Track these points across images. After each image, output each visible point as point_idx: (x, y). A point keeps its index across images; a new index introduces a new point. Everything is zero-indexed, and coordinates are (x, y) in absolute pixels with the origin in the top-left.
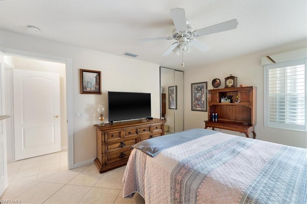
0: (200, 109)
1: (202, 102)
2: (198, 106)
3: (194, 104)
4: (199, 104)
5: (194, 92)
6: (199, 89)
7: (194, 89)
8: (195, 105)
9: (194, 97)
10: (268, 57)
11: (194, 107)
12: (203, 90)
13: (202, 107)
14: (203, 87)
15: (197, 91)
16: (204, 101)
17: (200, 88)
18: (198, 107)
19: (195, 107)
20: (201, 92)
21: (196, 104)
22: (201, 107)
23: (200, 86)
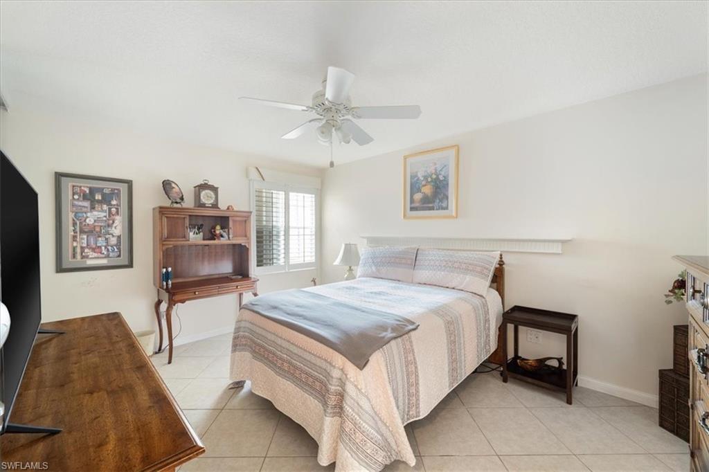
0: (104, 262)
1: (113, 241)
2: (92, 255)
3: (74, 248)
4: (100, 247)
5: (73, 205)
6: (98, 197)
7: (70, 193)
8: (78, 250)
9: (74, 224)
10: (257, 168)
11: (74, 256)
12: (114, 202)
13: (111, 255)
14: (115, 194)
15: (87, 204)
16: (119, 237)
17: (104, 195)
18: (95, 255)
19: (79, 256)
20: (105, 207)
21: (82, 248)
22: (108, 256)
23: (103, 189)
